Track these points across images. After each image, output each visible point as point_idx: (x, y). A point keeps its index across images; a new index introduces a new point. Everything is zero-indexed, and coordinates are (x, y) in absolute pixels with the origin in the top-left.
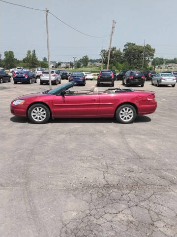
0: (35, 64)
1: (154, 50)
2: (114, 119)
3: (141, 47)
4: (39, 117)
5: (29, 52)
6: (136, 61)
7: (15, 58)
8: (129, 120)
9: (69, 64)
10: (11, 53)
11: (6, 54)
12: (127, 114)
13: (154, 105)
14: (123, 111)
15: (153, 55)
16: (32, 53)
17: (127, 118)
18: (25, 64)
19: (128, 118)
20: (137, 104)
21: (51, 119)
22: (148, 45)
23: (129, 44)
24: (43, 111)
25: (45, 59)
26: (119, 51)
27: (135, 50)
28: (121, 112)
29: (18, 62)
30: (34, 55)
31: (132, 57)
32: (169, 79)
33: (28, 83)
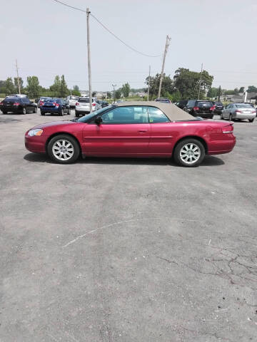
0: (65, 93)
1: (212, 77)
2: (172, 160)
3: (196, 73)
4: (62, 153)
5: (57, 78)
6: (189, 91)
7: (40, 85)
8: (194, 162)
9: (106, 94)
10: (35, 79)
11: (29, 80)
12: (190, 153)
13: (232, 141)
14: (185, 149)
15: (211, 84)
16: (60, 79)
17: (191, 159)
18: (53, 94)
19: (193, 159)
20: (207, 139)
21: (81, 157)
22: (204, 71)
23: (181, 70)
24: (70, 147)
25: (76, 88)
26: (168, 78)
27: (189, 77)
28: (182, 151)
29: (44, 90)
30: (63, 81)
31: (184, 86)
32: (246, 112)
33: (60, 114)
